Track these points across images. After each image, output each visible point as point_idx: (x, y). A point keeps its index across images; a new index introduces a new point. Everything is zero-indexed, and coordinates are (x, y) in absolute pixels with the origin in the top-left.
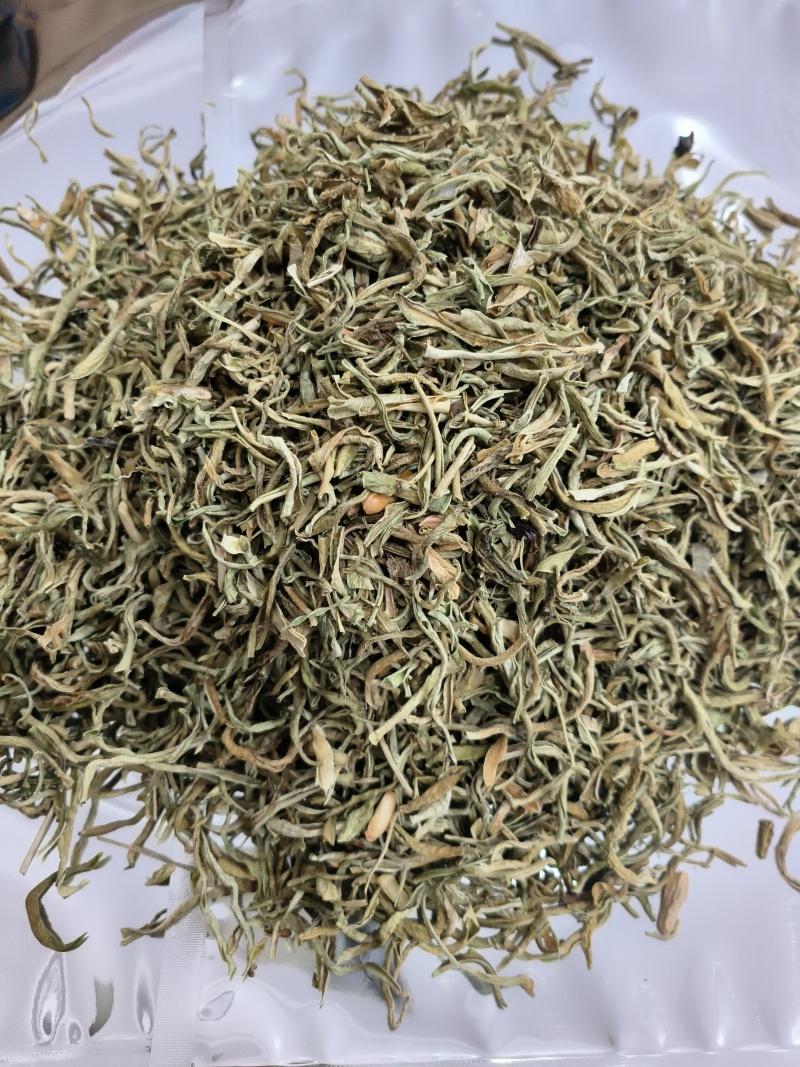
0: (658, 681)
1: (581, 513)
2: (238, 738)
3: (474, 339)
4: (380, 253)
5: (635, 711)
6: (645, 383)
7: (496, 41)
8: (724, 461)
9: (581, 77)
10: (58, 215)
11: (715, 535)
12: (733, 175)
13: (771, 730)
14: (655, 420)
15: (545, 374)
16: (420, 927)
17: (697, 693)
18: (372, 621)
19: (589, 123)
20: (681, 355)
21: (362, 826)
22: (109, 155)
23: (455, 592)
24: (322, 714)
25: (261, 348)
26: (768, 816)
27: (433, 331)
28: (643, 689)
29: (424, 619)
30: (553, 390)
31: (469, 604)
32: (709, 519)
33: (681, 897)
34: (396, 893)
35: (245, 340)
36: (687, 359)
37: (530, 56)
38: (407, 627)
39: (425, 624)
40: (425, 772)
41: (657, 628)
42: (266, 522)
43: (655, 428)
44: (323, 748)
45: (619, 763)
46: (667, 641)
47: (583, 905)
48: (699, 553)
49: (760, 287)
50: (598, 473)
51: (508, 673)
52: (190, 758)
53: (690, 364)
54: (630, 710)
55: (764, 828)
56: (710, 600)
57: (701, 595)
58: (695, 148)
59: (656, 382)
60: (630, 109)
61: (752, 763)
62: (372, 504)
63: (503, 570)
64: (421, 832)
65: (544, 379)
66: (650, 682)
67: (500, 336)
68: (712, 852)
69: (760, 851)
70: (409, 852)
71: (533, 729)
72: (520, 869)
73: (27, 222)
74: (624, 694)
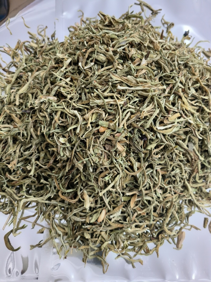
0: (178, 180)
1: (159, 133)
2: (63, 194)
3: (131, 84)
4: (104, 60)
5: (172, 188)
6: (177, 97)
7: (135, 4)
8: (198, 119)
9: (159, 14)
10: (15, 49)
11: (195, 140)
12: (200, 42)
13: (208, 193)
14: (180, 108)
15: (150, 94)
16: (112, 246)
17: (189, 183)
18: (101, 162)
19: (161, 27)
20: (187, 90)
21: (97, 218)
22: (29, 33)
23: (124, 154)
24: (86, 187)
25: (71, 86)
26: (207, 217)
27: (119, 82)
28: (174, 182)
29: (115, 162)
30: (152, 99)
31: (128, 158)
32: (193, 135)
33: (183, 238)
34: (106, 236)
35: (67, 84)
38: (110, 164)
39: (116, 163)
40: (114, 204)
41: (178, 165)
42: (72, 134)
43: (179, 110)
44: (86, 197)
45: (167, 202)
46: (181, 169)
47: (156, 240)
48: (190, 145)
49: (208, 72)
50: (164, 122)
51: (138, 177)
53: (189, 92)
54: (170, 187)
55: (206, 220)
56: (193, 158)
57: (191, 156)
58: (189, 34)
59: (180, 97)
60: (172, 23)
61: (203, 202)
62: (102, 130)
63: (137, 149)
64: (113, 220)
65: (150, 95)
66: (176, 180)
67: (138, 83)
68: (191, 226)
69: (204, 226)
70: (110, 225)
71: (144, 192)
72: (140, 230)
73: (6, 51)
74: (169, 183)
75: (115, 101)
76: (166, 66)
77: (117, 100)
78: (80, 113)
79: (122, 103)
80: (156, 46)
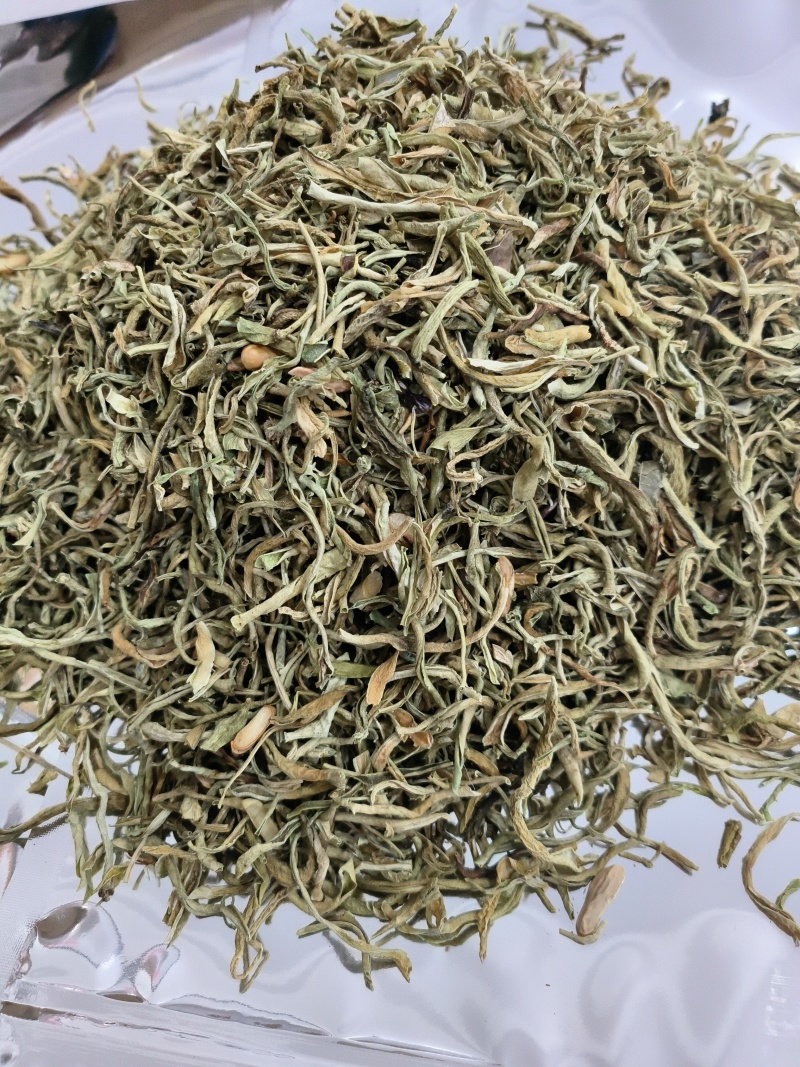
0: (589, 615)
3: (375, 192)
4: (313, 133)
5: (559, 647)
6: (588, 273)
7: (530, 25)
8: (682, 368)
9: (614, 55)
10: (95, 175)
11: (666, 451)
12: (768, 138)
13: (747, 710)
14: (592, 308)
15: (442, 227)
16: (285, 868)
17: (644, 645)
18: (245, 488)
20: (634, 246)
21: (231, 734)
22: (151, 127)
23: (321, 448)
25: (186, 224)
26: (737, 817)
28: (569, 624)
29: (295, 485)
31: (354, 481)
32: (664, 435)
34: (264, 824)
35: (175, 218)
36: (640, 251)
37: (562, 37)
38: (278, 495)
39: (296, 492)
40: (308, 686)
41: (593, 555)
42: (153, 378)
43: (592, 317)
44: (206, 648)
45: (531, 705)
46: (601, 570)
47: (486, 882)
48: (647, 471)
49: (764, 214)
50: (507, 345)
51: (397, 570)
52: (83, 651)
53: (644, 257)
54: (551, 644)
55: (732, 831)
56: (653, 521)
57: (643, 515)
58: (729, 114)
59: (601, 274)
60: (661, 79)
61: (722, 751)
62: (251, 355)
63: (386, 440)
64: (296, 752)
65: (443, 230)
66: (579, 617)
67: (406, 191)
68: (657, 847)
69: (723, 859)
70: (282, 776)
71: (423, 647)
72: (407, 818)
73: (67, 179)
74: (544, 626)
75: (307, 250)
76: (547, 154)
77: (315, 249)
78: (180, 293)
79: (336, 258)
80: (517, 91)
